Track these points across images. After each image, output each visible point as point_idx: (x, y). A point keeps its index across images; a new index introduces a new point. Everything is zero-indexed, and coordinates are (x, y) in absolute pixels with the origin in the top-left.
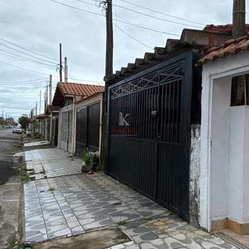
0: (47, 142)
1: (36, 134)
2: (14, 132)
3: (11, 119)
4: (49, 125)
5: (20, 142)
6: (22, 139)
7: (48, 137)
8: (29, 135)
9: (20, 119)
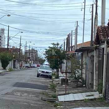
0: (97, 95)
1: (77, 79)
2: (38, 75)
3: (33, 52)
4: (101, 63)
5: (52, 93)
6: (53, 88)
7: (100, 85)
8: (64, 81)
9: (47, 52)
